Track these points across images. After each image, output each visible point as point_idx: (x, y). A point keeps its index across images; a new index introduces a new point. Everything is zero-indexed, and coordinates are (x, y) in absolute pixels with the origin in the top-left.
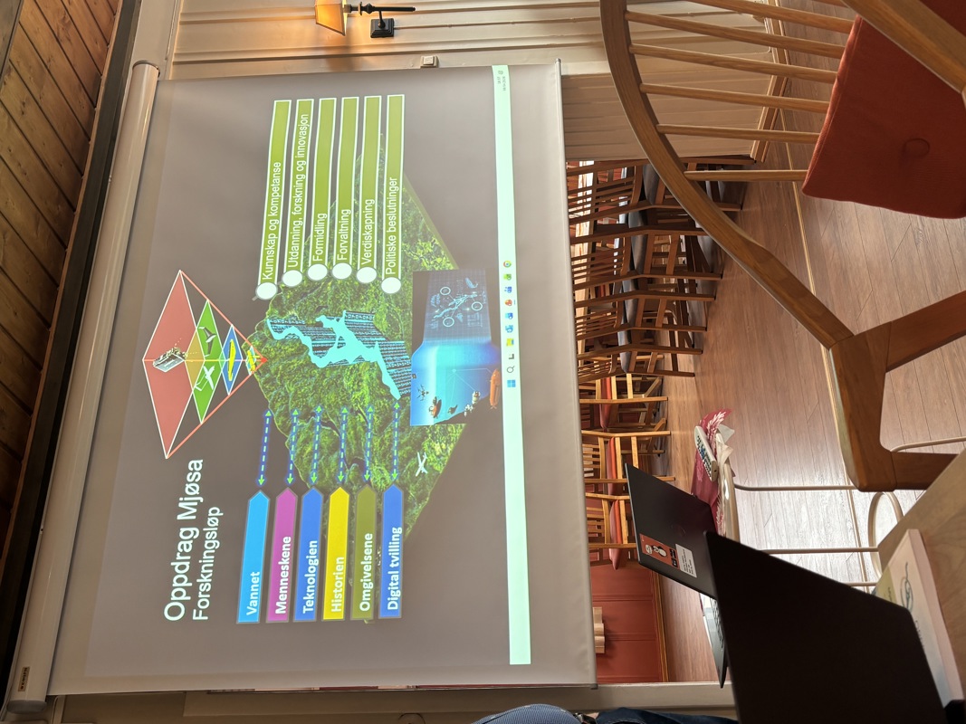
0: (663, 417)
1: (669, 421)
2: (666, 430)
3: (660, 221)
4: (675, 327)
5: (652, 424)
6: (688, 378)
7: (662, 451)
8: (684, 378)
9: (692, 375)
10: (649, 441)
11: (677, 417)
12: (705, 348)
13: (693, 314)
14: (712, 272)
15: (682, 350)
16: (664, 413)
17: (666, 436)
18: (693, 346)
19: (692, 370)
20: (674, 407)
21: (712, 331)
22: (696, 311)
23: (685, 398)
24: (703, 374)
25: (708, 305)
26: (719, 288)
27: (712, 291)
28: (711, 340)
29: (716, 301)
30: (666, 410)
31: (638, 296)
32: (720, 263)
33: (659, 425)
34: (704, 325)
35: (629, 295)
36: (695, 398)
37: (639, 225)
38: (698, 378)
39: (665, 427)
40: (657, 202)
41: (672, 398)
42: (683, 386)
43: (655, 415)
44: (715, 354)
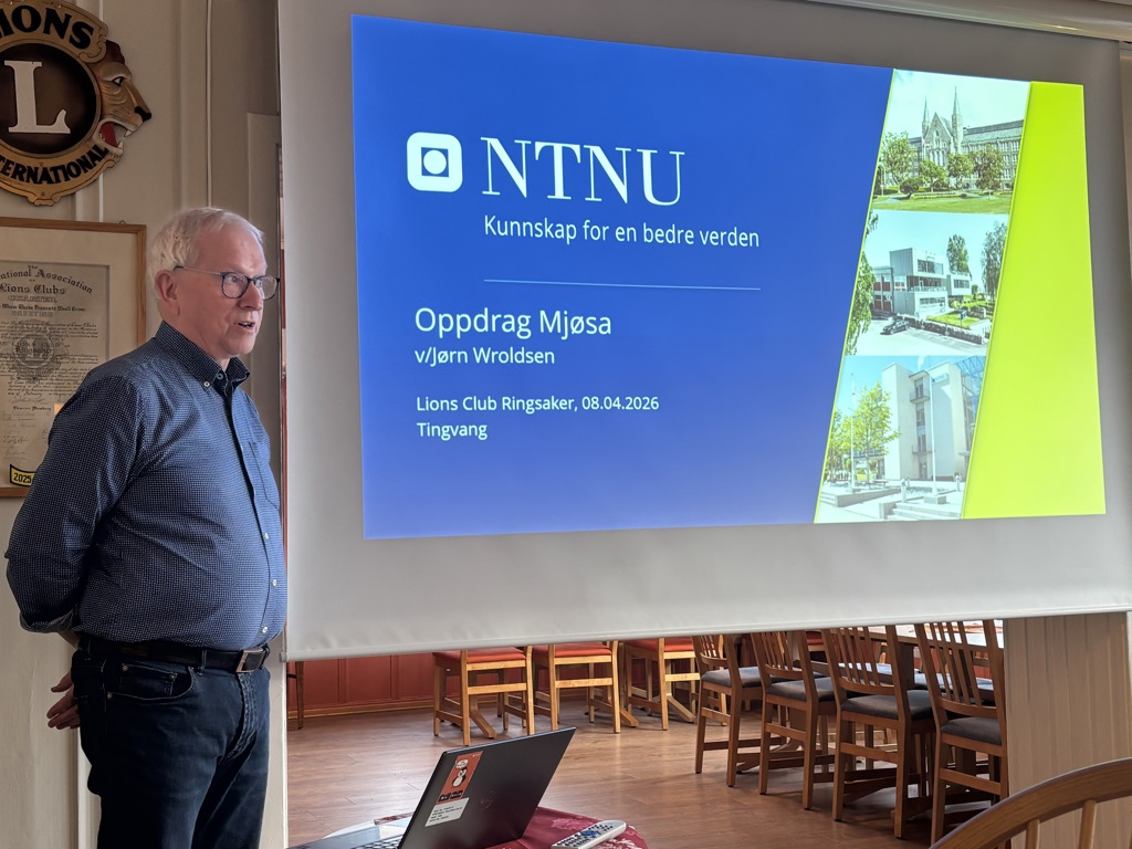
0: (641, 723)
1: (634, 731)
2: (622, 726)
3: (917, 737)
4: (765, 749)
5: (630, 706)
6: (694, 763)
7: (592, 720)
8: (694, 756)
9: (699, 771)
10: (607, 701)
11: (640, 743)
12: (737, 791)
13: (785, 774)
14: (844, 806)
15: (734, 757)
16: (647, 723)
17: (613, 725)
18: (739, 773)
19: (705, 769)
20: (652, 740)
21: (760, 802)
22: (789, 778)
23: (666, 758)
24: (701, 786)
25: (797, 798)
26: (821, 817)
27: (816, 805)
28: (747, 801)
29: (803, 810)
30: (650, 727)
31: (810, 701)
32: (858, 818)
33: (628, 716)
34: (769, 790)
35: (811, 686)
36: (667, 773)
37: (912, 708)
38: (694, 779)
39: (626, 725)
40: (944, 735)
41: (667, 738)
42: (682, 754)
43: (643, 709)
44: (727, 806)
